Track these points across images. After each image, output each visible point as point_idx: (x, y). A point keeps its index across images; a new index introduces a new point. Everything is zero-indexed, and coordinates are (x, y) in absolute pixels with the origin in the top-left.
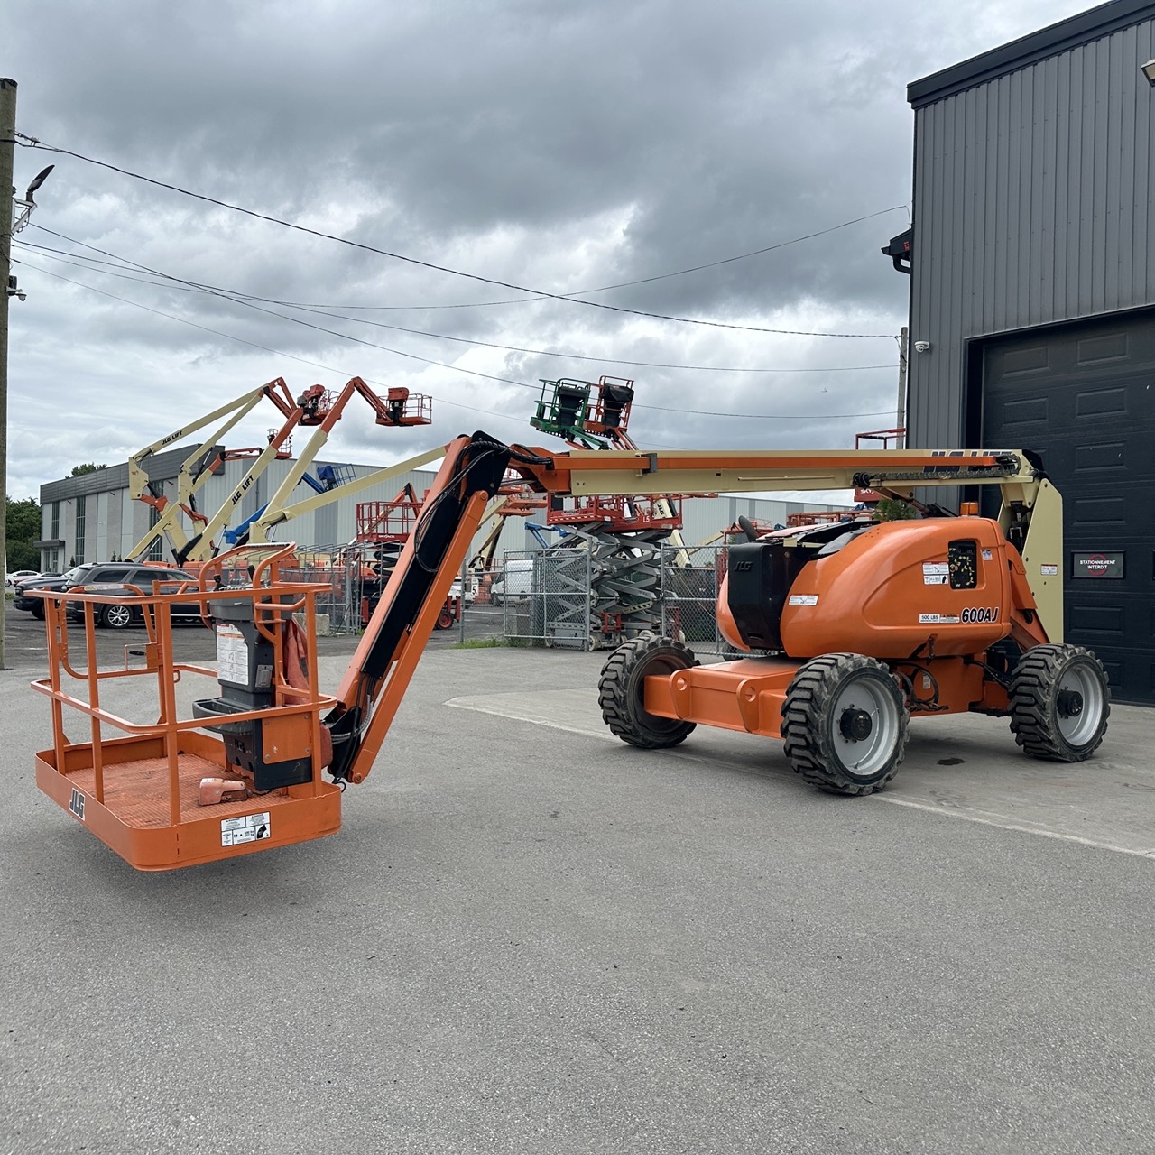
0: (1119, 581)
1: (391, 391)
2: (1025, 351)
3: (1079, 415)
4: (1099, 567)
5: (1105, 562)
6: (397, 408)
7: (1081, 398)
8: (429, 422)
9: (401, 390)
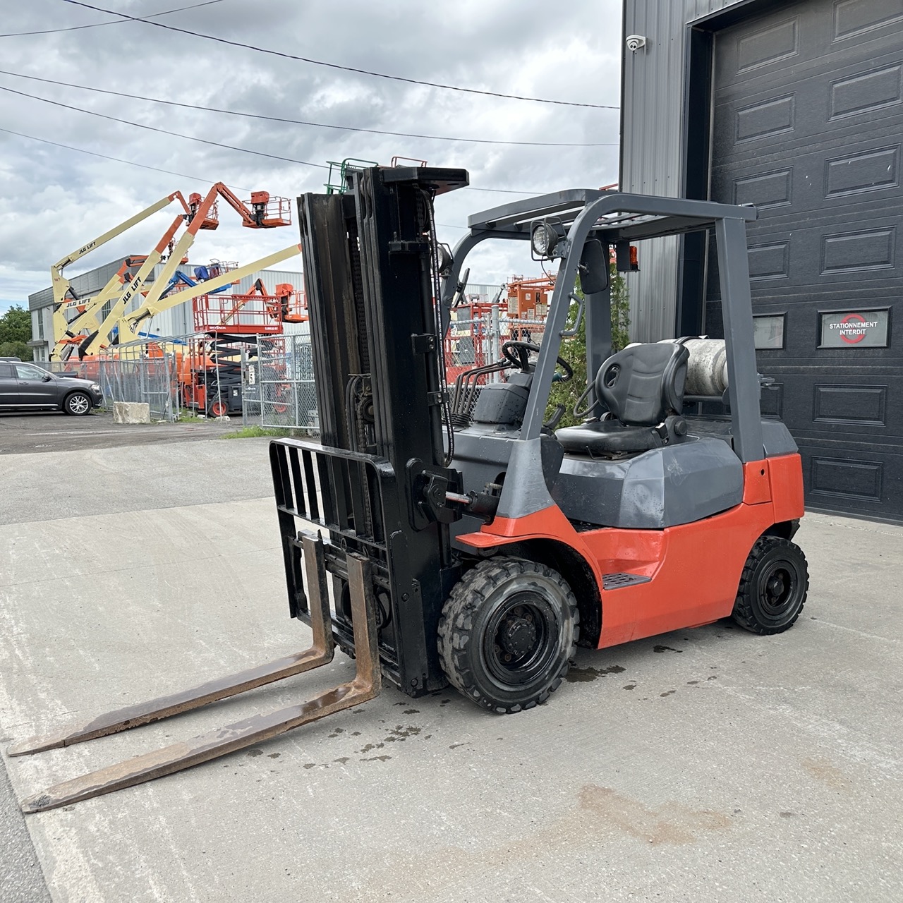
0: (881, 352)
1: (254, 195)
2: (765, 33)
3: (836, 114)
4: (854, 331)
5: (863, 325)
6: (260, 211)
7: (838, 89)
8: (288, 223)
9: (262, 194)
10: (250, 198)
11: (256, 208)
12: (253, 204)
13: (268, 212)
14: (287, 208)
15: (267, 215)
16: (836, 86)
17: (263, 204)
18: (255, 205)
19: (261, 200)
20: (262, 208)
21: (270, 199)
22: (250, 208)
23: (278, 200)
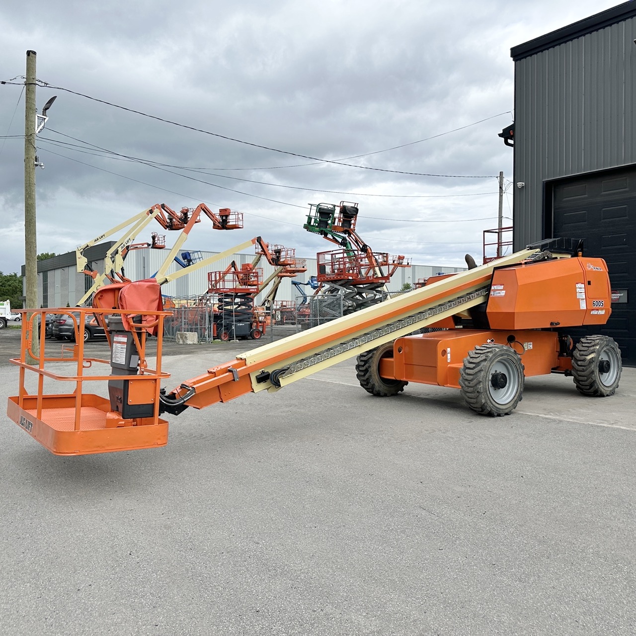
1: (221, 211)
2: (574, 187)
3: (604, 219)
6: (224, 220)
7: (604, 211)
8: (242, 227)
9: (226, 210)
10: (219, 212)
11: (222, 218)
12: (220, 216)
13: (230, 221)
14: (241, 219)
15: (229, 222)
16: (604, 209)
17: (227, 216)
18: (222, 216)
19: (225, 214)
20: (226, 218)
21: (231, 213)
22: (218, 217)
23: (236, 213)
